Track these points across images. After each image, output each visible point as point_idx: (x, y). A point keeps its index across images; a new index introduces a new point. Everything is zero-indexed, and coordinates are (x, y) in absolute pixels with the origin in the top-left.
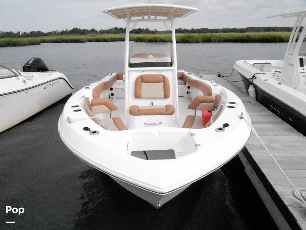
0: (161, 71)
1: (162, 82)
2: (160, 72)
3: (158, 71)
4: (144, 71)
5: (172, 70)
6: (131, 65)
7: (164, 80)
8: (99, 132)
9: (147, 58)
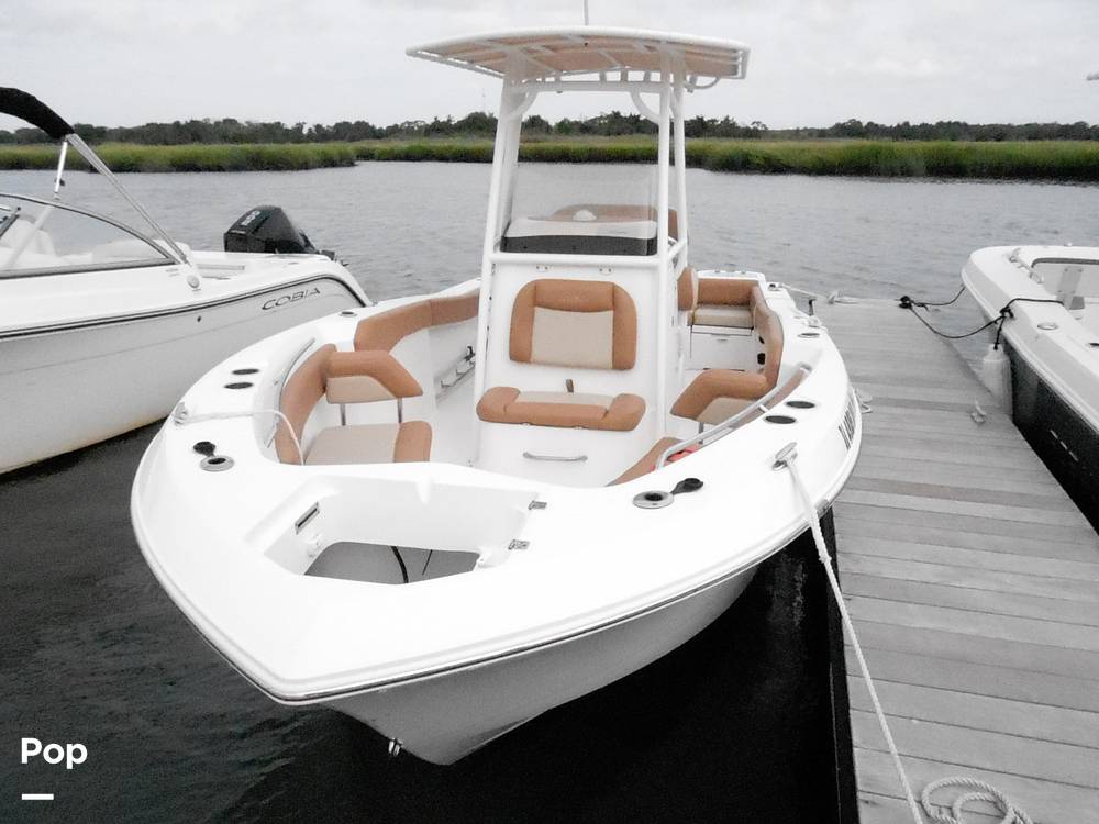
0: (610, 268)
1: (607, 309)
2: (606, 271)
3: (601, 268)
4: (547, 266)
5: (653, 269)
6: (507, 244)
7: (614, 302)
8: (232, 462)
9: (571, 220)
